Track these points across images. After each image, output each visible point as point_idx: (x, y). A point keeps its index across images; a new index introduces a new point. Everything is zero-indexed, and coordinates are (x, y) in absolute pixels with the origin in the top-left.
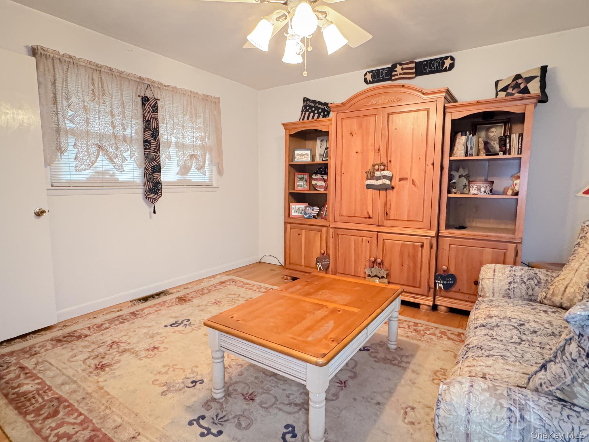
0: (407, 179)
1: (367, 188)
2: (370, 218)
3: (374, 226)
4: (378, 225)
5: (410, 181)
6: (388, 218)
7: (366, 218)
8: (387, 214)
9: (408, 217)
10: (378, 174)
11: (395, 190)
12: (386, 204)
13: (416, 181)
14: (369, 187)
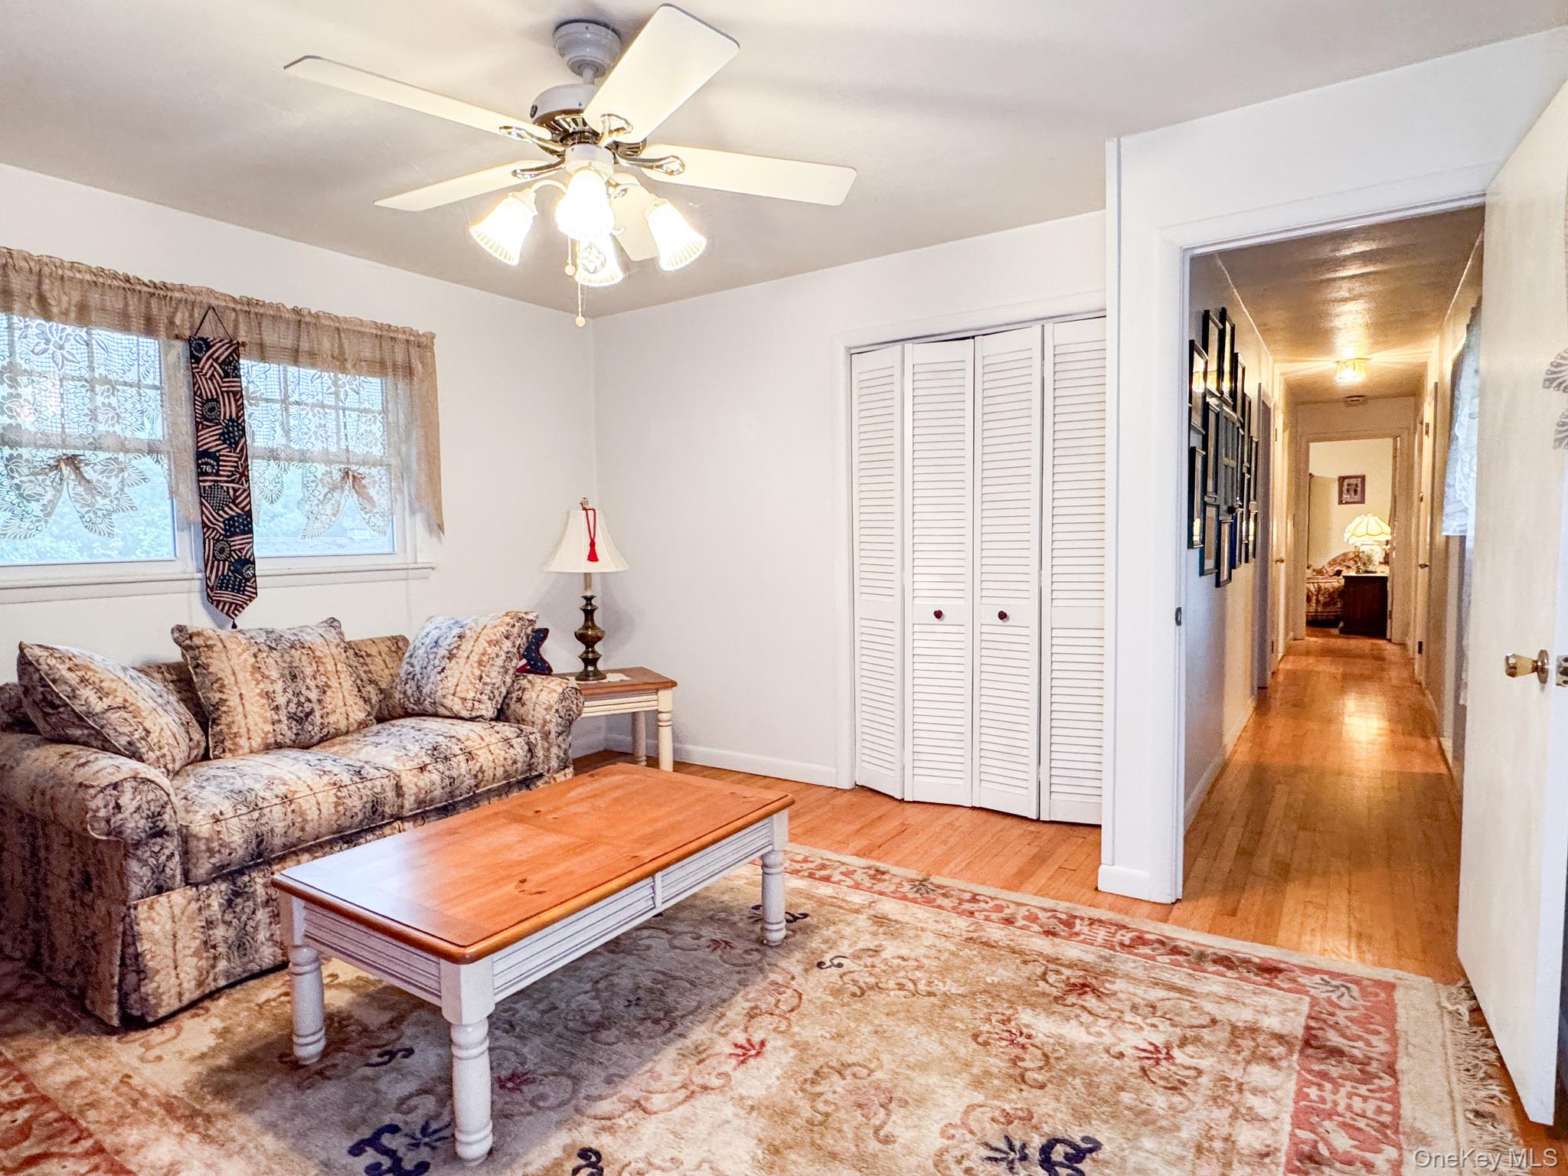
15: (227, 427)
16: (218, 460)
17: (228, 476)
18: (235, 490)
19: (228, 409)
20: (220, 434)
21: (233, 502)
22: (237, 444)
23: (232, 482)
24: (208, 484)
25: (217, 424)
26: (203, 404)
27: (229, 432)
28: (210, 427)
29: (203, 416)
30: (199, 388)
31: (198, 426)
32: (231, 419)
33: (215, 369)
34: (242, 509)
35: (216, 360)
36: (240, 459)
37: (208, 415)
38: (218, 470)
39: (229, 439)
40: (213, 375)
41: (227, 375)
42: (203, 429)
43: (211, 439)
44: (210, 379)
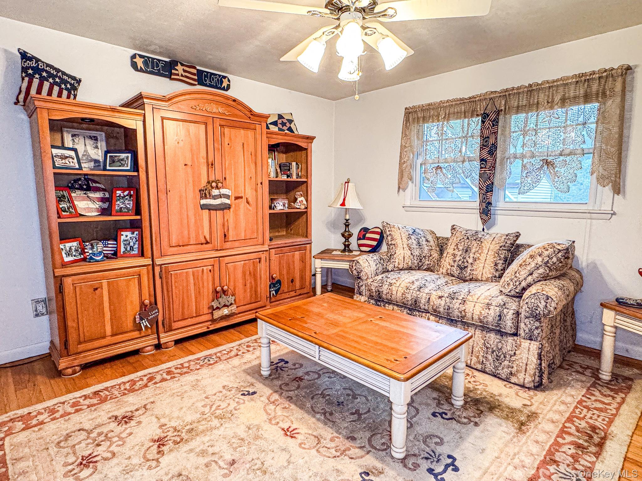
0: (241, 197)
1: (202, 209)
2: (207, 243)
3: (213, 252)
4: (217, 250)
5: (244, 200)
6: (226, 240)
7: (202, 244)
8: (225, 236)
9: (245, 236)
10: (215, 192)
11: (232, 210)
12: (224, 225)
13: (250, 200)
14: (203, 207)
15: (490, 148)
16: (486, 162)
17: (489, 168)
18: (490, 174)
19: (492, 141)
20: (488, 151)
21: (489, 179)
22: (493, 154)
23: (489, 170)
24: (483, 172)
25: (488, 147)
26: (484, 140)
27: (491, 149)
28: (485, 149)
29: (483, 145)
30: (483, 133)
31: (482, 149)
32: (493, 144)
33: (490, 124)
34: (491, 181)
35: (490, 121)
36: (493, 160)
37: (485, 144)
38: (486, 166)
39: (491, 153)
40: (489, 127)
41: (494, 125)
42: (483, 150)
43: (485, 154)
44: (488, 129)
